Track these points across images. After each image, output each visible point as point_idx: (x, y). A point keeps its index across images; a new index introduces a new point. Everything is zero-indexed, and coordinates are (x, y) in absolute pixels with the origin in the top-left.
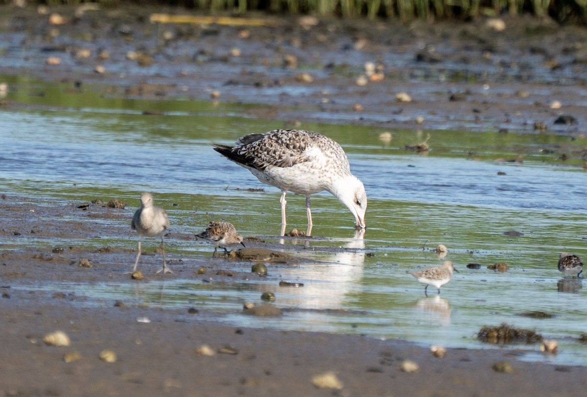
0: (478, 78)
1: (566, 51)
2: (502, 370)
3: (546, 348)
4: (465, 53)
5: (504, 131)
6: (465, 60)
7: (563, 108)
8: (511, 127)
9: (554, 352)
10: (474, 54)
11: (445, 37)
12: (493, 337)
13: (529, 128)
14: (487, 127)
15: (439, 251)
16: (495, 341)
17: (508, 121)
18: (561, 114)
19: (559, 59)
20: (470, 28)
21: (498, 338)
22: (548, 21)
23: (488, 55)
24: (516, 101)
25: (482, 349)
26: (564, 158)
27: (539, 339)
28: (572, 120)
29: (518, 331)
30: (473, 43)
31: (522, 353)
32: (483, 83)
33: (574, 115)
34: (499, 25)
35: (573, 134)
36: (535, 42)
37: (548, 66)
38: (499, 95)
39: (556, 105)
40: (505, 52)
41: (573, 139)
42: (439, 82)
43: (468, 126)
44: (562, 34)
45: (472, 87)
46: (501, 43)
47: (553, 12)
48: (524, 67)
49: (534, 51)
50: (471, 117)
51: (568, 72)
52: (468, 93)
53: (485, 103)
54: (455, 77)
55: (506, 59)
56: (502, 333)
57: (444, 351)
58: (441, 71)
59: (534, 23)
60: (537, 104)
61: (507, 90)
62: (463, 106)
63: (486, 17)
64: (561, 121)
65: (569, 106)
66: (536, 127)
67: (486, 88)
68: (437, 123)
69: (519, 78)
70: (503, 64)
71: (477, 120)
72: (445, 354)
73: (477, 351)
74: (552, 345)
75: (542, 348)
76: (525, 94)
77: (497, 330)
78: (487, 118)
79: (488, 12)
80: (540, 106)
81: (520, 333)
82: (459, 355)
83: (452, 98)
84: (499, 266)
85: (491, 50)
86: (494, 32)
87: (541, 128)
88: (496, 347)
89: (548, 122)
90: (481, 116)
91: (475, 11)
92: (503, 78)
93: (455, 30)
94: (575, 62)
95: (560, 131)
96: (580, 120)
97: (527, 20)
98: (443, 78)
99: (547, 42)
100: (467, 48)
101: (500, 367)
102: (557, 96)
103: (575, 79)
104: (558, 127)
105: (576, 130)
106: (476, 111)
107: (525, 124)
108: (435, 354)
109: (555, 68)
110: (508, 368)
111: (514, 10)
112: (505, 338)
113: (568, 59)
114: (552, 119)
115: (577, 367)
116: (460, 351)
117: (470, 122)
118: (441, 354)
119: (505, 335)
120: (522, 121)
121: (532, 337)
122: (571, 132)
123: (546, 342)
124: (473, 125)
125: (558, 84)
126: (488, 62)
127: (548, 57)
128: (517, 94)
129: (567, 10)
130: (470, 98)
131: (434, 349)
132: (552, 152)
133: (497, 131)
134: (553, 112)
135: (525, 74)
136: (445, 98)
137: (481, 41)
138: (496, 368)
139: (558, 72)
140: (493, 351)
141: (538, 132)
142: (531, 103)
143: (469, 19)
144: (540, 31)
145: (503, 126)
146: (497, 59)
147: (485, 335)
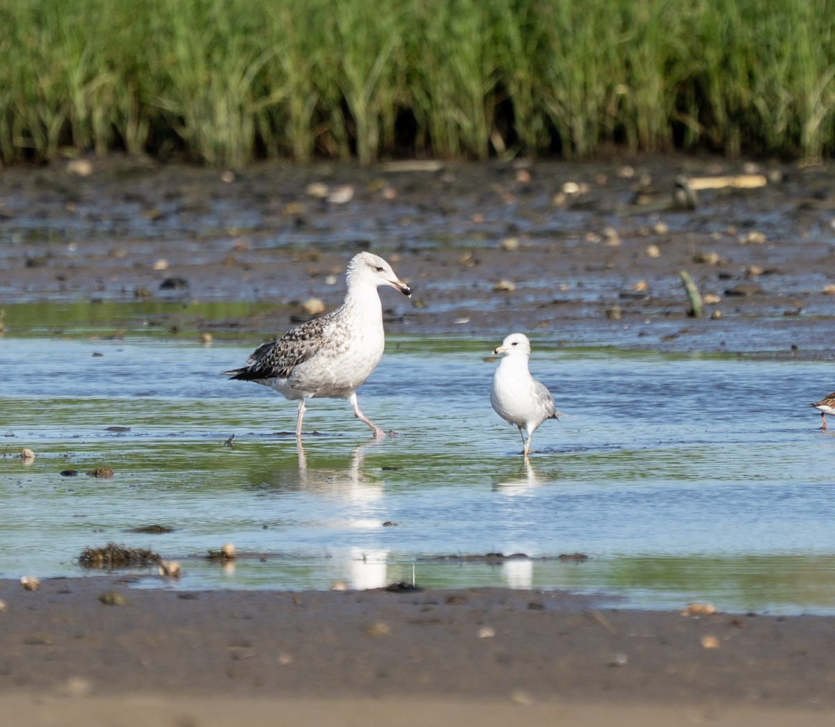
0: (63, 236)
1: (169, 197)
2: (112, 603)
3: (166, 571)
4: (42, 206)
5: (97, 301)
6: (43, 215)
7: (170, 268)
8: (106, 296)
9: (176, 575)
10: (54, 207)
11: (17, 187)
12: (98, 561)
13: (130, 297)
14: (77, 297)
15: (24, 457)
16: (101, 565)
17: (102, 289)
18: (168, 275)
19: (161, 208)
20: (47, 174)
21: (105, 561)
22: (144, 160)
23: (72, 208)
24: (111, 263)
25: (85, 577)
26: (175, 330)
27: (156, 559)
28: (183, 283)
29: (129, 550)
30: (52, 193)
31: (136, 579)
32: (67, 242)
33: (184, 276)
34: (83, 168)
35: (185, 301)
36: (130, 187)
37: (148, 217)
38: (89, 256)
39: (161, 264)
40: (93, 202)
41: (185, 307)
42: (11, 245)
43: (51, 297)
44: (164, 175)
45: (55, 247)
46: (87, 191)
47: (151, 148)
48: (119, 219)
49: (129, 198)
50: (55, 285)
51: (173, 222)
52: (49, 256)
53: (71, 267)
54: (32, 236)
55: (95, 210)
56: (109, 555)
57: (38, 583)
58: (13, 230)
59: (127, 164)
60: (138, 266)
61: (99, 249)
62: (44, 272)
63: (66, 160)
64: (168, 284)
65: (177, 266)
66: (137, 294)
67: (72, 248)
68: (12, 295)
69: (112, 233)
70: (93, 218)
71: (63, 290)
72: (39, 586)
73: (79, 579)
74: (173, 567)
75: (161, 572)
76: (121, 253)
77: (103, 552)
78: (76, 287)
79: (68, 152)
80: (142, 268)
81: (132, 555)
82: (57, 587)
83: (31, 264)
84: (100, 471)
85: (75, 199)
86: (78, 178)
87: (143, 295)
88: (103, 574)
89: (153, 286)
90: (68, 284)
91: (51, 152)
92: (92, 234)
93: (28, 177)
94: (181, 210)
95: (168, 298)
96: (193, 282)
97: (118, 160)
98: (16, 238)
99: (144, 186)
100: (45, 200)
101: (108, 598)
102: (162, 253)
103: (184, 231)
104: (165, 293)
105: (187, 295)
106: (61, 278)
107: (123, 291)
108: (27, 587)
109: (158, 218)
110: (119, 599)
111: (101, 149)
112: (113, 560)
113: (172, 206)
114: (157, 283)
115: (206, 592)
116: (59, 581)
117: (54, 292)
118: (33, 586)
119: (112, 558)
120: (119, 288)
121: (146, 558)
122: (180, 298)
123: (165, 563)
124: (57, 297)
125: (162, 238)
126: (73, 215)
127: (148, 206)
128: (111, 254)
129: (167, 145)
130: (52, 262)
131: (24, 580)
132: (159, 325)
133: (88, 302)
134: (158, 274)
135: (119, 228)
136: (22, 263)
137: (62, 190)
138: (103, 601)
139: (161, 223)
140: (99, 579)
141: (140, 300)
142: (129, 264)
143: (45, 163)
144: (136, 172)
145: (97, 295)
146: (83, 211)
147: (88, 559)
